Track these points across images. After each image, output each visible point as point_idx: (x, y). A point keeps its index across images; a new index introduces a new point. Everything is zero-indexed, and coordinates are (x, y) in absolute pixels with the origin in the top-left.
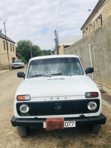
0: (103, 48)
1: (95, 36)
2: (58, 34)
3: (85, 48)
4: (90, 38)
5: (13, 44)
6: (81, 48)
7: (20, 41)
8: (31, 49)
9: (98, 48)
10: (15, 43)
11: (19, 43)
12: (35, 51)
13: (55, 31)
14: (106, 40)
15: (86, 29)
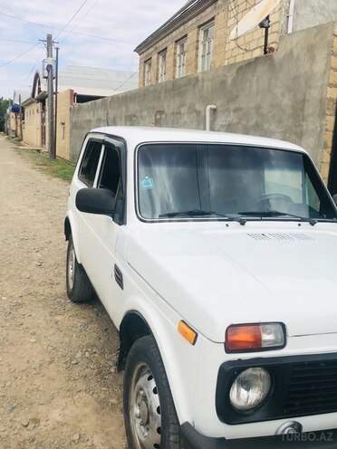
0: (266, 126)
1: (234, 80)
3: (180, 113)
4: (208, 84)
6: (161, 112)
9: (244, 123)
14: (287, 101)
15: (159, 53)
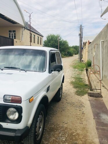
1: (106, 31)
2: (83, 29)
4: (103, 33)
5: (41, 37)
6: (97, 44)
7: (49, 35)
8: (59, 44)
10: (43, 36)
11: (49, 37)
12: (62, 46)
13: (81, 26)
